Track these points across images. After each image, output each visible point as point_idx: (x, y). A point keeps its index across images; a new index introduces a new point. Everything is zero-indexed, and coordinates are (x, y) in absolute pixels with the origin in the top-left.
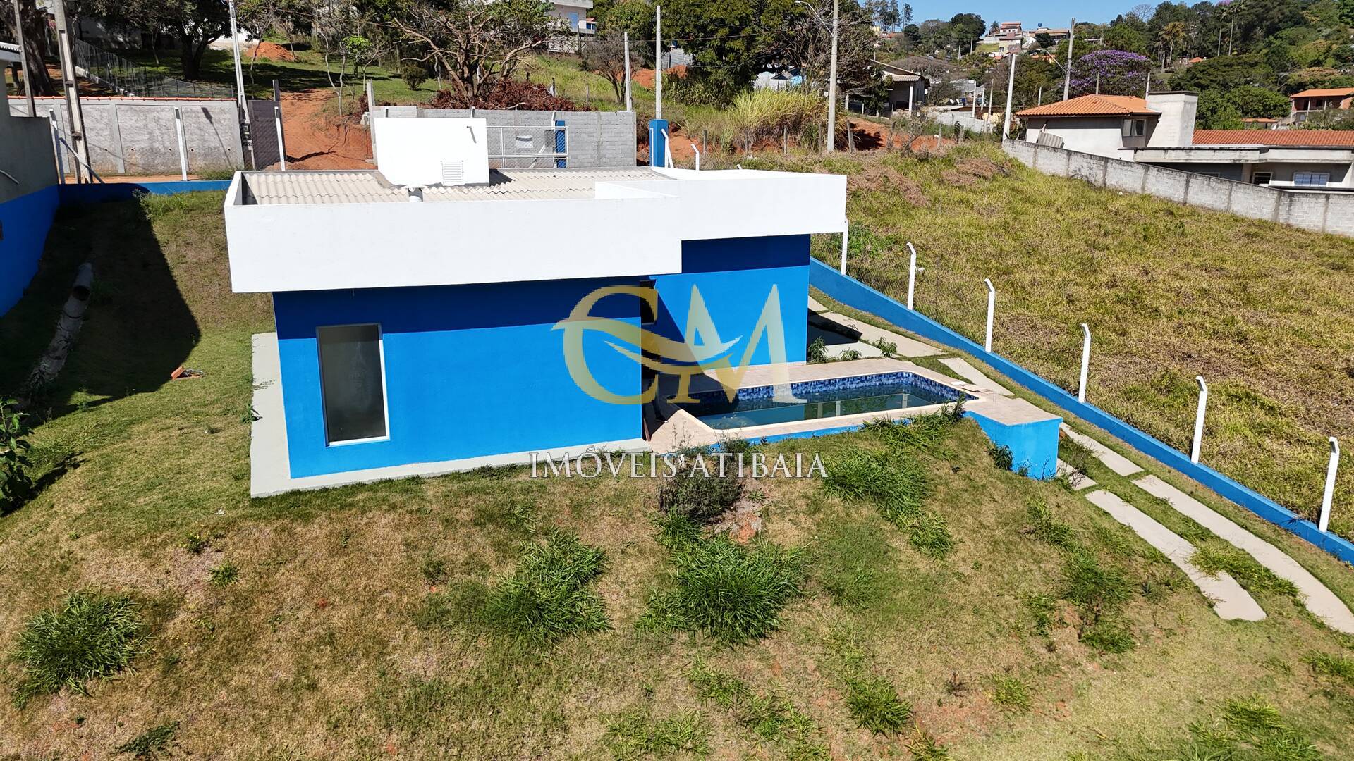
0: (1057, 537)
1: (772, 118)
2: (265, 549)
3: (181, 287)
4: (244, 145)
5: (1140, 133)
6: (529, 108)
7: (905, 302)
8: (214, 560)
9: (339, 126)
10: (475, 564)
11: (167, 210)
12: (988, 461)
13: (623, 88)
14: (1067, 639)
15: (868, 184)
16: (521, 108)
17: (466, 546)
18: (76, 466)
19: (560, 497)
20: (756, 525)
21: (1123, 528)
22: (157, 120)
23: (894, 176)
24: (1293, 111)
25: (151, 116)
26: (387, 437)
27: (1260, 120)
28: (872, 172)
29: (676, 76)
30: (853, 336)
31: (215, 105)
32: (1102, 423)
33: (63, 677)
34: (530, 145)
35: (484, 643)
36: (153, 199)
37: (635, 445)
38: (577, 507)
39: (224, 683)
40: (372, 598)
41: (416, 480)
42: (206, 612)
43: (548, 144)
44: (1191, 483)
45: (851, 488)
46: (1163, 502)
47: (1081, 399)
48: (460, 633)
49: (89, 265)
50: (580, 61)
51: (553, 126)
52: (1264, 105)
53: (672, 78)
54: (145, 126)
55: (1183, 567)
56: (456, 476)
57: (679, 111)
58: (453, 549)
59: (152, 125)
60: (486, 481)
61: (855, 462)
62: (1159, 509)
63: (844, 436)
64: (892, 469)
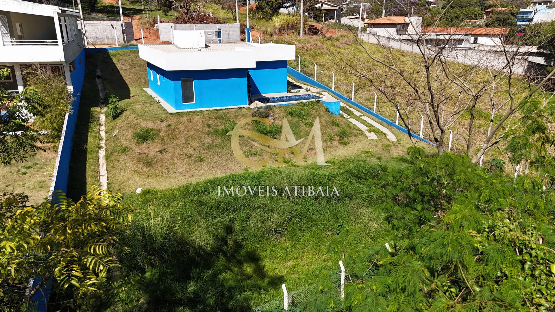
0: (337, 125)
1: (284, 25)
2: (175, 122)
3: (123, 76)
4: (123, 35)
5: (403, 29)
6: (206, 23)
7: (314, 79)
8: (166, 123)
9: (147, 29)
10: (216, 125)
11: (116, 55)
12: (324, 110)
13: (235, 15)
14: (335, 143)
15: (311, 47)
16: (204, 23)
17: (214, 122)
18: (126, 110)
19: (232, 114)
20: (273, 121)
21: (354, 125)
22: (98, 28)
23: (319, 44)
24: (485, 17)
25: (96, 27)
26: (195, 102)
27: (472, 20)
28: (312, 44)
29: (252, 9)
30: (300, 87)
31: (114, 23)
32: (357, 105)
33: (144, 140)
34: (211, 36)
35: (219, 138)
36: (111, 52)
37: (247, 106)
38: (235, 116)
39: (173, 143)
40: (197, 130)
41: (202, 111)
42: (167, 131)
43: (216, 35)
44: (373, 117)
45: (293, 114)
46: (365, 121)
47: (353, 100)
48: (215, 136)
49: (99, 70)
50: (221, 6)
51: (217, 30)
52: (475, 15)
53: (251, 10)
54: (94, 30)
55: (364, 132)
56: (209, 111)
57: (254, 22)
58: (212, 122)
59: (96, 30)
60: (216, 111)
61: (294, 110)
62: (364, 122)
63: (292, 105)
64: (302, 111)
